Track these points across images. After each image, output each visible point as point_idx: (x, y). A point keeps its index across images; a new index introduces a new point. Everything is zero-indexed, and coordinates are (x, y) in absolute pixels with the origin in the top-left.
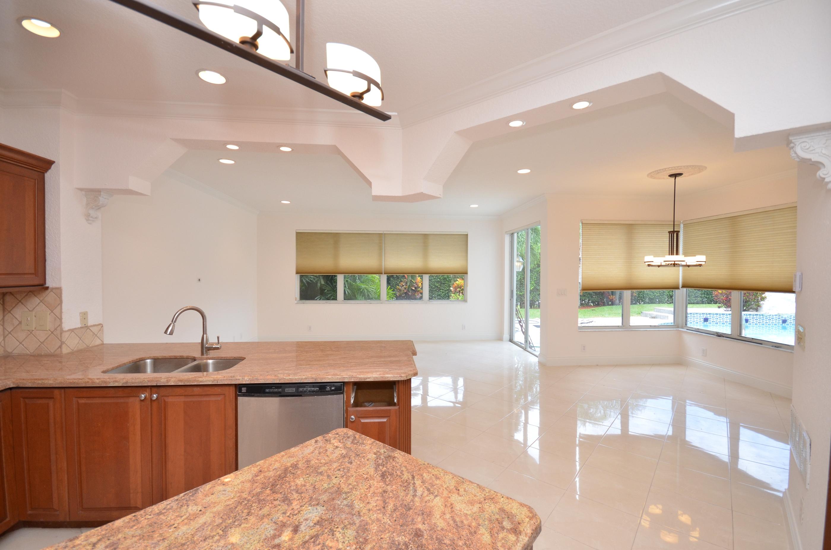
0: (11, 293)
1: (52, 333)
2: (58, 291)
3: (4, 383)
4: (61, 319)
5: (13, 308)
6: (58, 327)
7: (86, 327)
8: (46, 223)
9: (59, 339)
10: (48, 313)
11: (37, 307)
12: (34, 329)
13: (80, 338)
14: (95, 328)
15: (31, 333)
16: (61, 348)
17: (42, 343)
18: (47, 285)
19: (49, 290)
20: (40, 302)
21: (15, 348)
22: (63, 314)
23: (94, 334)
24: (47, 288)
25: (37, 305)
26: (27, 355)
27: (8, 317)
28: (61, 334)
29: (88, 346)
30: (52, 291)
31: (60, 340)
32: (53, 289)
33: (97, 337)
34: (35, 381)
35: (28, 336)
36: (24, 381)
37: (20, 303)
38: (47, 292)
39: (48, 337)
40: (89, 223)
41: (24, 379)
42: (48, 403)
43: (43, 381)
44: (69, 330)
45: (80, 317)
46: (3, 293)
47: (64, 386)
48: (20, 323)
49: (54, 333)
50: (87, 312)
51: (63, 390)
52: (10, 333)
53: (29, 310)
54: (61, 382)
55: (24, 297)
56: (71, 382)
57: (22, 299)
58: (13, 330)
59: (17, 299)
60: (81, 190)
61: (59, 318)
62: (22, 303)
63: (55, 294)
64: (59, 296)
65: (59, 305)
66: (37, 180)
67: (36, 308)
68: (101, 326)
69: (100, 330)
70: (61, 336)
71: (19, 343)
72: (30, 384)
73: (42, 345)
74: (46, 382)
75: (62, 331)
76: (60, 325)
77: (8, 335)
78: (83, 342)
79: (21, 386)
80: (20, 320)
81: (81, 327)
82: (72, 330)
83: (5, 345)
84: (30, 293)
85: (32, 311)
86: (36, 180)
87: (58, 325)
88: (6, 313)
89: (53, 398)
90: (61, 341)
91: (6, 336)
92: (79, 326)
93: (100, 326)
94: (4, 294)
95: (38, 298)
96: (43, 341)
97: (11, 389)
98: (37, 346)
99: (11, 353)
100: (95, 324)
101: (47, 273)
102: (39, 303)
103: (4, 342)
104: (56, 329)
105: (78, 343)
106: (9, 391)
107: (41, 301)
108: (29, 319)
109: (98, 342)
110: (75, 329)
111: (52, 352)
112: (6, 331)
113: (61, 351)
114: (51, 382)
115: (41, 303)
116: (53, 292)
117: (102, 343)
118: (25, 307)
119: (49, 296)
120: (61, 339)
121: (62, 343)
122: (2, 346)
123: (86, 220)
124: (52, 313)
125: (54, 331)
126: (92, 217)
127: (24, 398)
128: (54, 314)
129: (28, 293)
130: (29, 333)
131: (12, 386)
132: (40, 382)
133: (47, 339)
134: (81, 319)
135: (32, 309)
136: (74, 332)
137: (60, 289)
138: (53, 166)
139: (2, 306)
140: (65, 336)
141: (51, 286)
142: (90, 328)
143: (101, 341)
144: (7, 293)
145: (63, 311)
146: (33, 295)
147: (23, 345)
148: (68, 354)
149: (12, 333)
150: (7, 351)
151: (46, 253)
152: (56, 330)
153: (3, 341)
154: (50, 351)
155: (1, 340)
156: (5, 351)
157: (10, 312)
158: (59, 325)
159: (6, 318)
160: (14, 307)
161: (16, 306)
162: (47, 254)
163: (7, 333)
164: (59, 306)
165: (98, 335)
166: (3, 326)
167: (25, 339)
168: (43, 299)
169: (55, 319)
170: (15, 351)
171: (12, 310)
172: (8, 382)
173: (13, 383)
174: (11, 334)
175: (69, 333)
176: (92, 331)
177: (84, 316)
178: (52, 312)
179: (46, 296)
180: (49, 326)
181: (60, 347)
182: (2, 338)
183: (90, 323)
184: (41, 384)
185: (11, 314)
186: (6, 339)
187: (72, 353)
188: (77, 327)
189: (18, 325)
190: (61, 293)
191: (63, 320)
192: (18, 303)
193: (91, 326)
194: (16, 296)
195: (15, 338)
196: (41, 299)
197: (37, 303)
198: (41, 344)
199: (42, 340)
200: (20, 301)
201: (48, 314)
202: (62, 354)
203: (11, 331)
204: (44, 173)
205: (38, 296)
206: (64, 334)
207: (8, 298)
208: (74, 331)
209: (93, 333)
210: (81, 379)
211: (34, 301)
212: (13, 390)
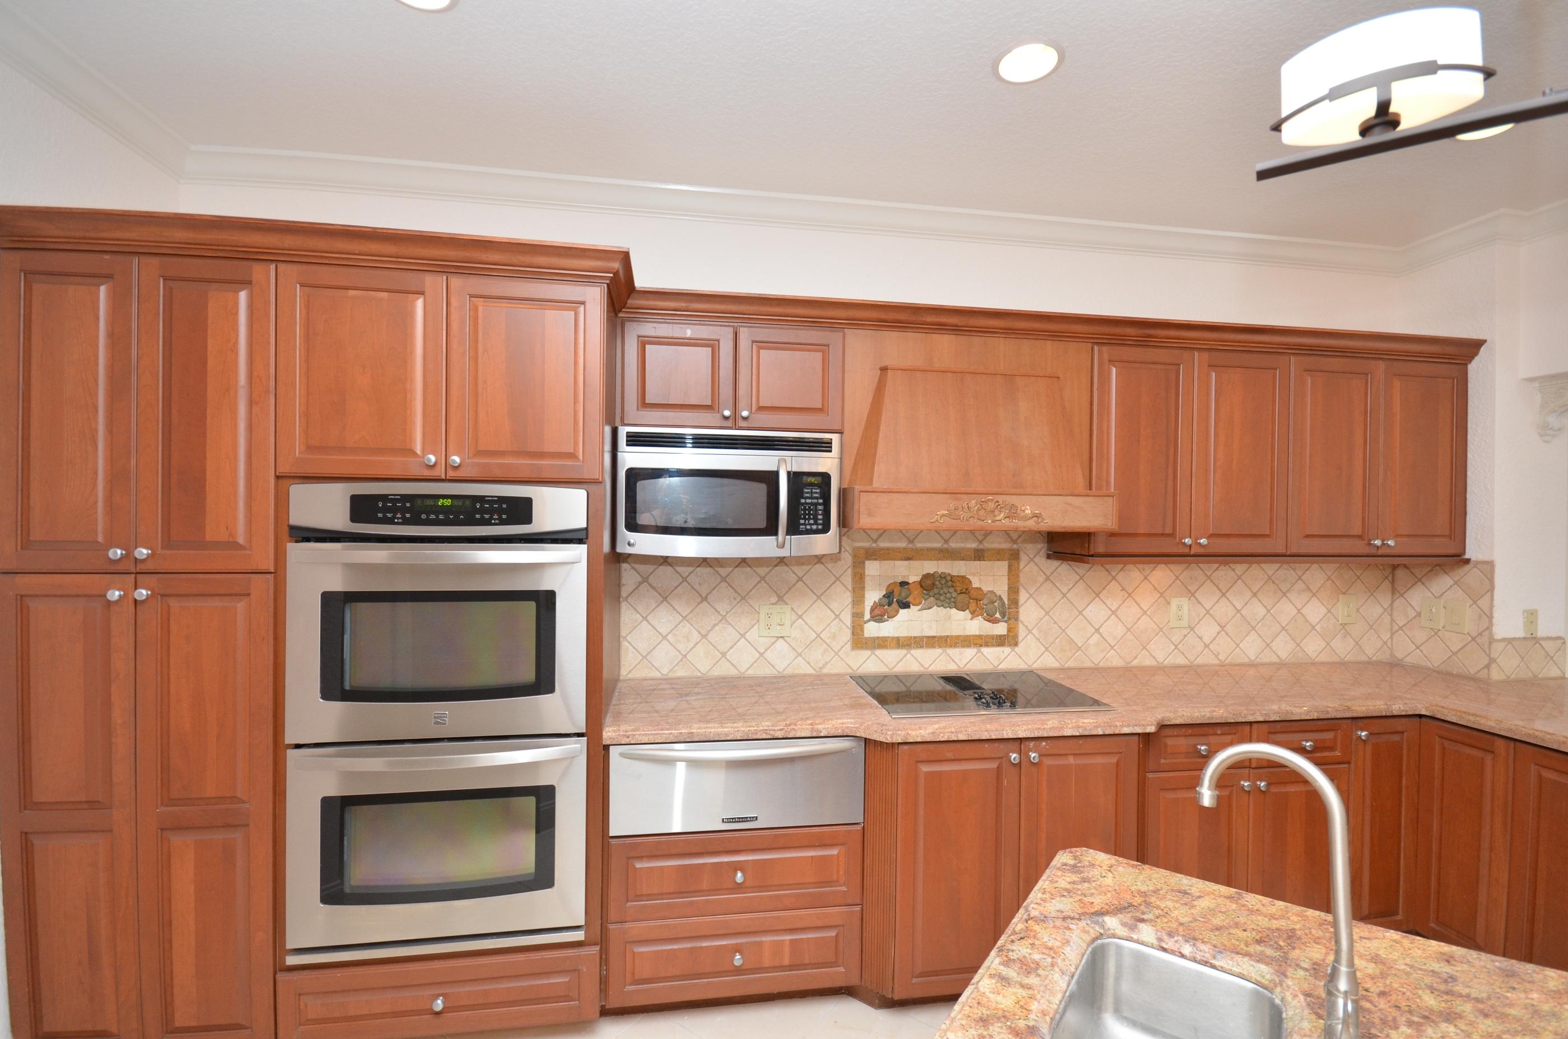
0: (1405, 566)
1: (1473, 639)
2: (1488, 567)
3: (1413, 705)
4: (1490, 618)
5: (1407, 590)
6: (1484, 631)
7: (1533, 638)
8: (1468, 449)
9: (1485, 652)
10: (1468, 604)
11: (1448, 592)
12: (1441, 628)
13: (1523, 658)
14: (1551, 642)
15: (1436, 633)
16: (1489, 670)
17: (1455, 654)
18: (1467, 556)
19: (1471, 565)
20: (1454, 585)
21: (1409, 654)
22: (1494, 608)
23: (1548, 655)
24: (1468, 561)
25: (1449, 589)
26: (1428, 668)
27: (1399, 602)
28: (1490, 643)
29: (1535, 676)
30: (1475, 566)
31: (1486, 654)
32: (1478, 562)
33: (1554, 661)
34: (1464, 716)
35: (1430, 638)
36: (1444, 710)
37: (1420, 583)
38: (1467, 567)
39: (1467, 644)
40: (1545, 442)
41: (1443, 707)
42: (1483, 759)
43: (1478, 719)
44: (1504, 640)
45: (1524, 618)
46: (1393, 565)
47: (1516, 737)
48: (1419, 614)
49: (1476, 639)
50: (1536, 611)
51: (1512, 744)
52: (1401, 628)
53: (1433, 595)
54: (1511, 729)
55: (1426, 574)
56: (1529, 734)
57: (1422, 577)
58: (1405, 625)
59: (1414, 575)
60: (1532, 380)
61: (1487, 616)
62: (1423, 584)
63: (1481, 572)
64: (1489, 576)
65: (1488, 591)
66: (1457, 378)
67: (1446, 594)
68: (1562, 641)
69: (1559, 650)
70: (1490, 648)
71: (1415, 647)
72: (1454, 717)
73: (1454, 657)
74: (1483, 721)
75: (1492, 640)
76: (1489, 628)
77: (1397, 631)
78: (1527, 666)
79: (1439, 716)
80: (1418, 609)
81: (1524, 638)
82: (1509, 641)
83: (1392, 645)
84: (1438, 567)
85: (1439, 597)
86: (1454, 379)
87: (1485, 627)
88: (1396, 596)
89: (1493, 752)
90: (1489, 656)
91: (1395, 633)
92: (1521, 634)
93: (1559, 642)
94: (1394, 567)
95: (1449, 576)
96: (1456, 651)
97: (1420, 716)
98: (1446, 658)
99: (1402, 660)
100: (1550, 636)
101: (1467, 535)
102: (1451, 586)
103: (1392, 640)
104: (1480, 634)
105: (1518, 666)
106: (1418, 719)
107: (1456, 583)
108: (1434, 611)
109: (1555, 672)
110: (1515, 639)
111: (1472, 673)
112: (1394, 624)
113: (1489, 674)
114: (1492, 724)
115: (1456, 586)
116: (1478, 569)
117: (1562, 675)
118: (1427, 590)
119: (1470, 576)
120: (1490, 653)
121: (1492, 661)
122: (1389, 648)
123: (1541, 436)
124: (1475, 605)
125: (1477, 636)
126: (1551, 429)
127: (1441, 737)
128: (1479, 607)
129: (1434, 567)
130: (1433, 634)
131: (1423, 713)
132: (1472, 718)
133: (1463, 647)
134: (1524, 622)
135: (1439, 595)
136: (1512, 645)
137: (1491, 564)
138: (1483, 349)
139: (1390, 585)
140: (1497, 648)
141: (1473, 558)
142: (1541, 642)
143: (1562, 671)
144: (1398, 565)
145: (1496, 603)
146: (1442, 572)
147: (1422, 651)
148: (1502, 682)
149: (1404, 628)
150: (1396, 657)
151: (1468, 501)
152: (1481, 636)
153: (1390, 640)
154: (1468, 670)
155: (1388, 637)
156: (1392, 655)
157: (1402, 595)
158: (1487, 628)
159: (1396, 604)
160: (1410, 588)
161: (1412, 586)
162: (1469, 503)
163: (1396, 628)
164: (1489, 594)
165: (1554, 658)
166: (1391, 615)
167: (1425, 642)
168: (1459, 581)
169: (1480, 617)
170: (1408, 659)
171: (1405, 592)
172: (1419, 706)
173: (1427, 708)
174: (1403, 630)
175: (1502, 645)
176: (1544, 649)
177: (1531, 617)
178: (1475, 602)
179: (1465, 575)
180: (1469, 627)
181: (1488, 667)
182: (1389, 635)
183: (1541, 633)
184: (1474, 723)
185: (1405, 599)
186: (1395, 637)
187: (1507, 683)
188: (1517, 636)
189: (1414, 617)
190: (1492, 572)
191: (1495, 621)
192: (1416, 582)
193: (1543, 639)
194: (1413, 570)
195: (1408, 637)
196: (1456, 578)
197: (1449, 586)
198: (1452, 656)
199: (1454, 649)
200: (1420, 580)
201: (1468, 607)
202: (1491, 679)
203: (1403, 626)
204: (1466, 365)
205: (1450, 574)
206: (1494, 645)
207: (1400, 573)
208: (1513, 643)
209: (1546, 652)
210: (1549, 734)
211: (1443, 582)
212: (1423, 719)
